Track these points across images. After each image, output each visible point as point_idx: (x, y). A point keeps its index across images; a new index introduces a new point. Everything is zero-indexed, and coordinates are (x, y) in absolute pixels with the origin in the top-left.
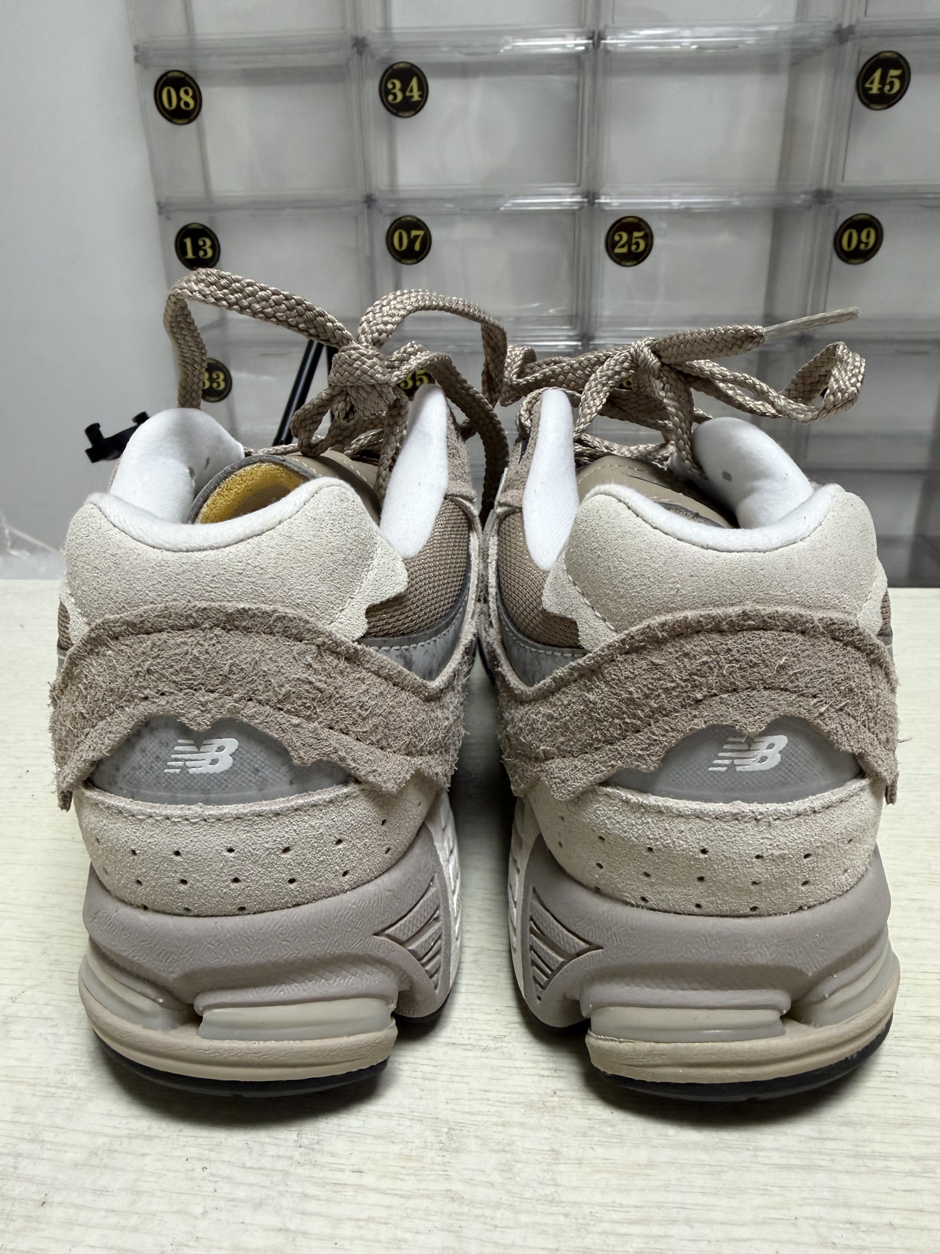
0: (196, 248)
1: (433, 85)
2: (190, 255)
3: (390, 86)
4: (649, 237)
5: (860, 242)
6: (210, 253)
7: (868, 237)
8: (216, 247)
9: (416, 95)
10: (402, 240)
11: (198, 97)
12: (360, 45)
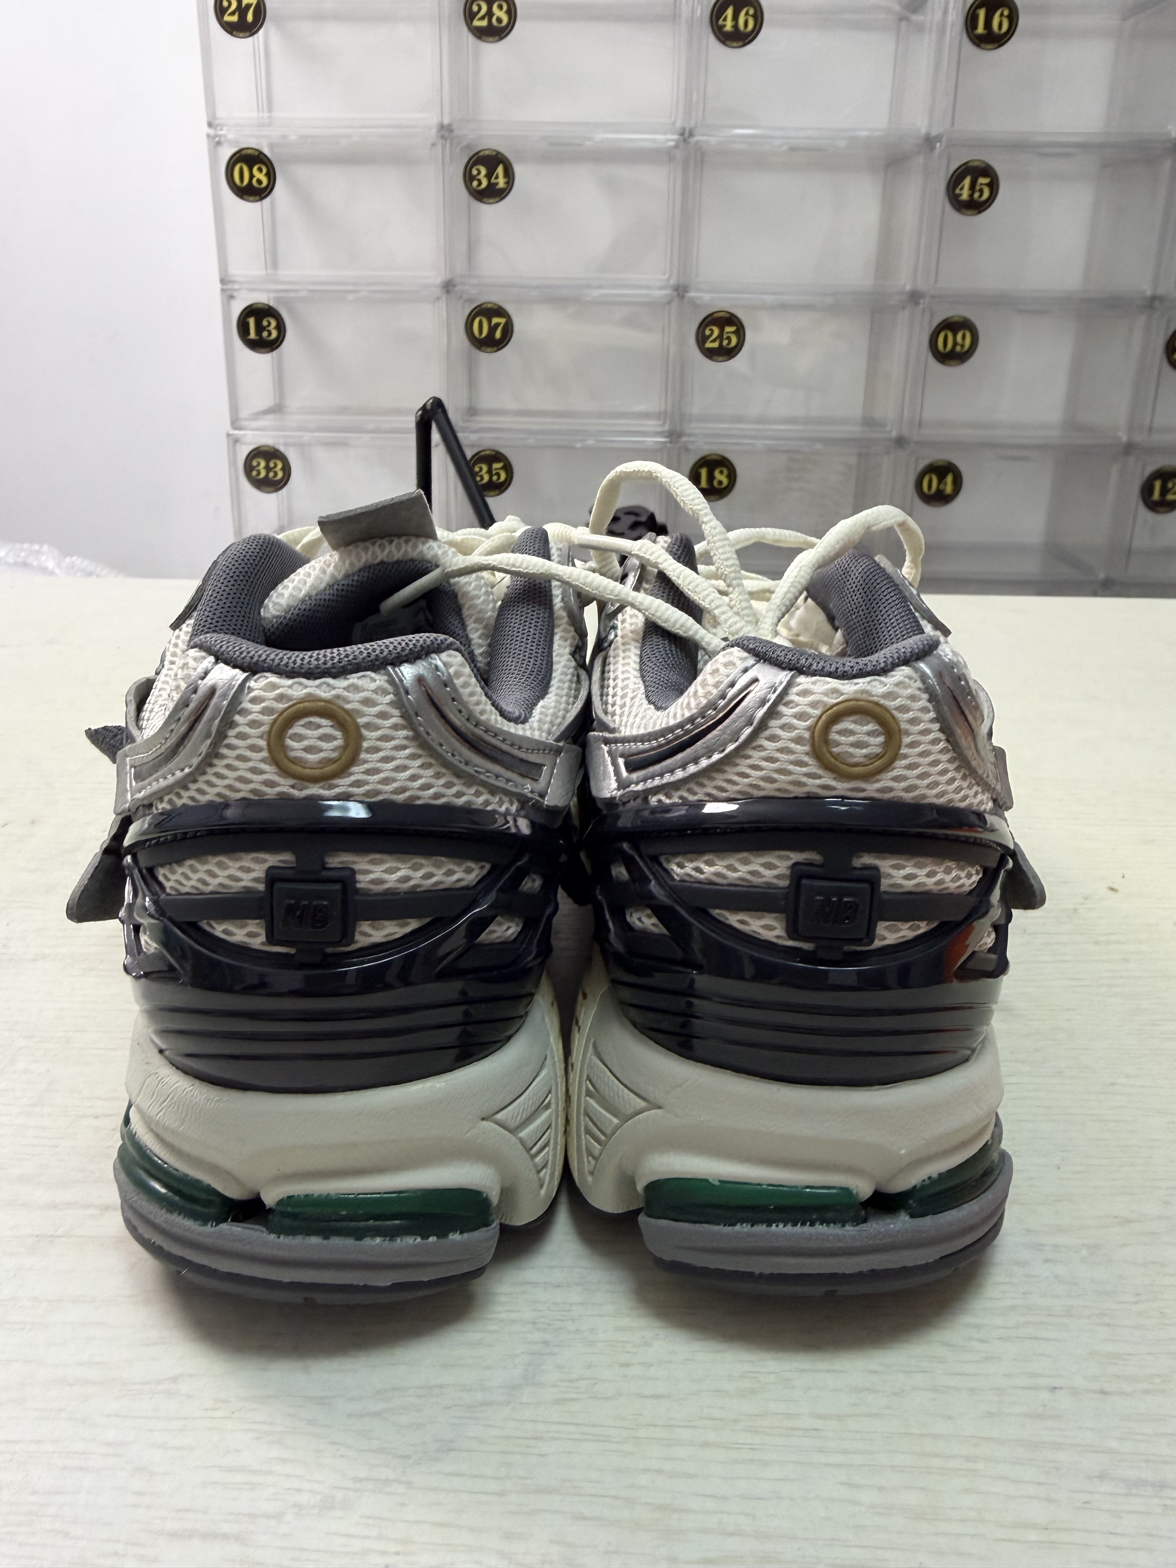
0: (260, 329)
1: (520, 172)
2: (253, 335)
3: (475, 172)
4: (741, 333)
5: (955, 344)
6: (274, 334)
7: (964, 339)
8: (281, 328)
9: (501, 182)
10: (481, 327)
11: (271, 175)
12: (445, 131)
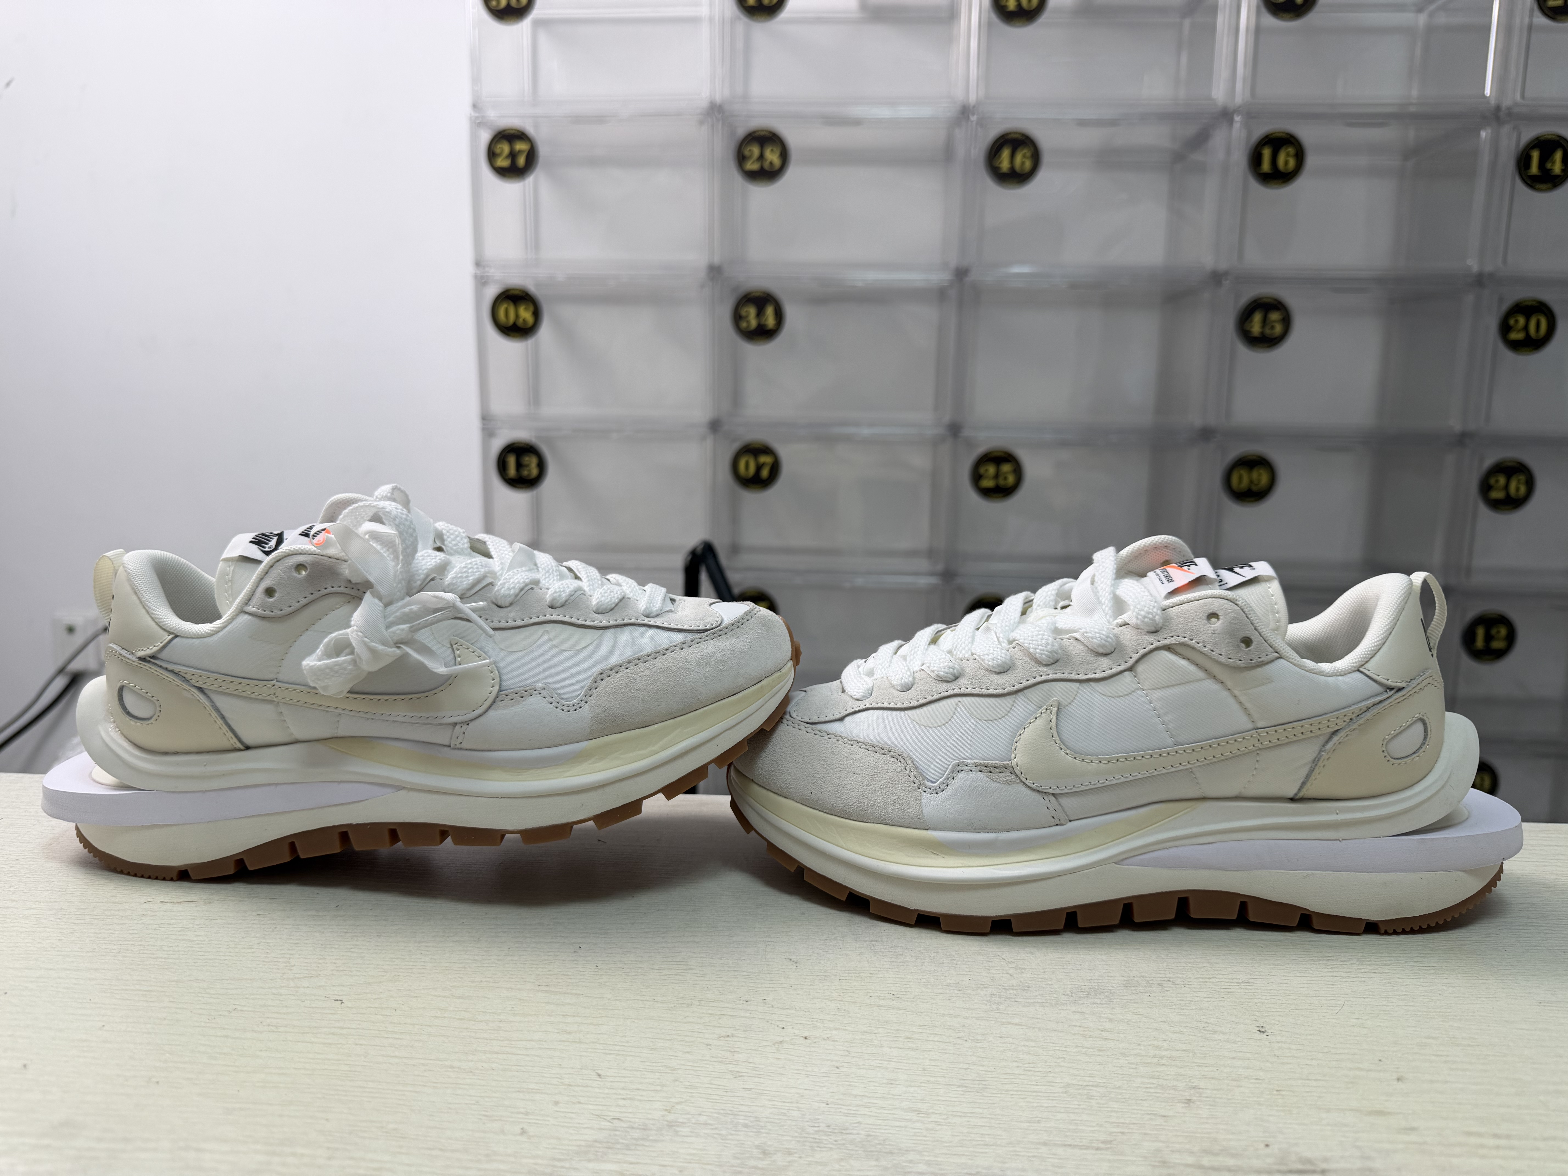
0: (519, 466)
1: (791, 312)
2: (512, 471)
3: (744, 312)
4: (1018, 471)
5: (1251, 482)
6: (535, 472)
7: (1261, 477)
8: (542, 466)
9: (770, 321)
10: (748, 466)
11: (537, 314)
12: (715, 272)
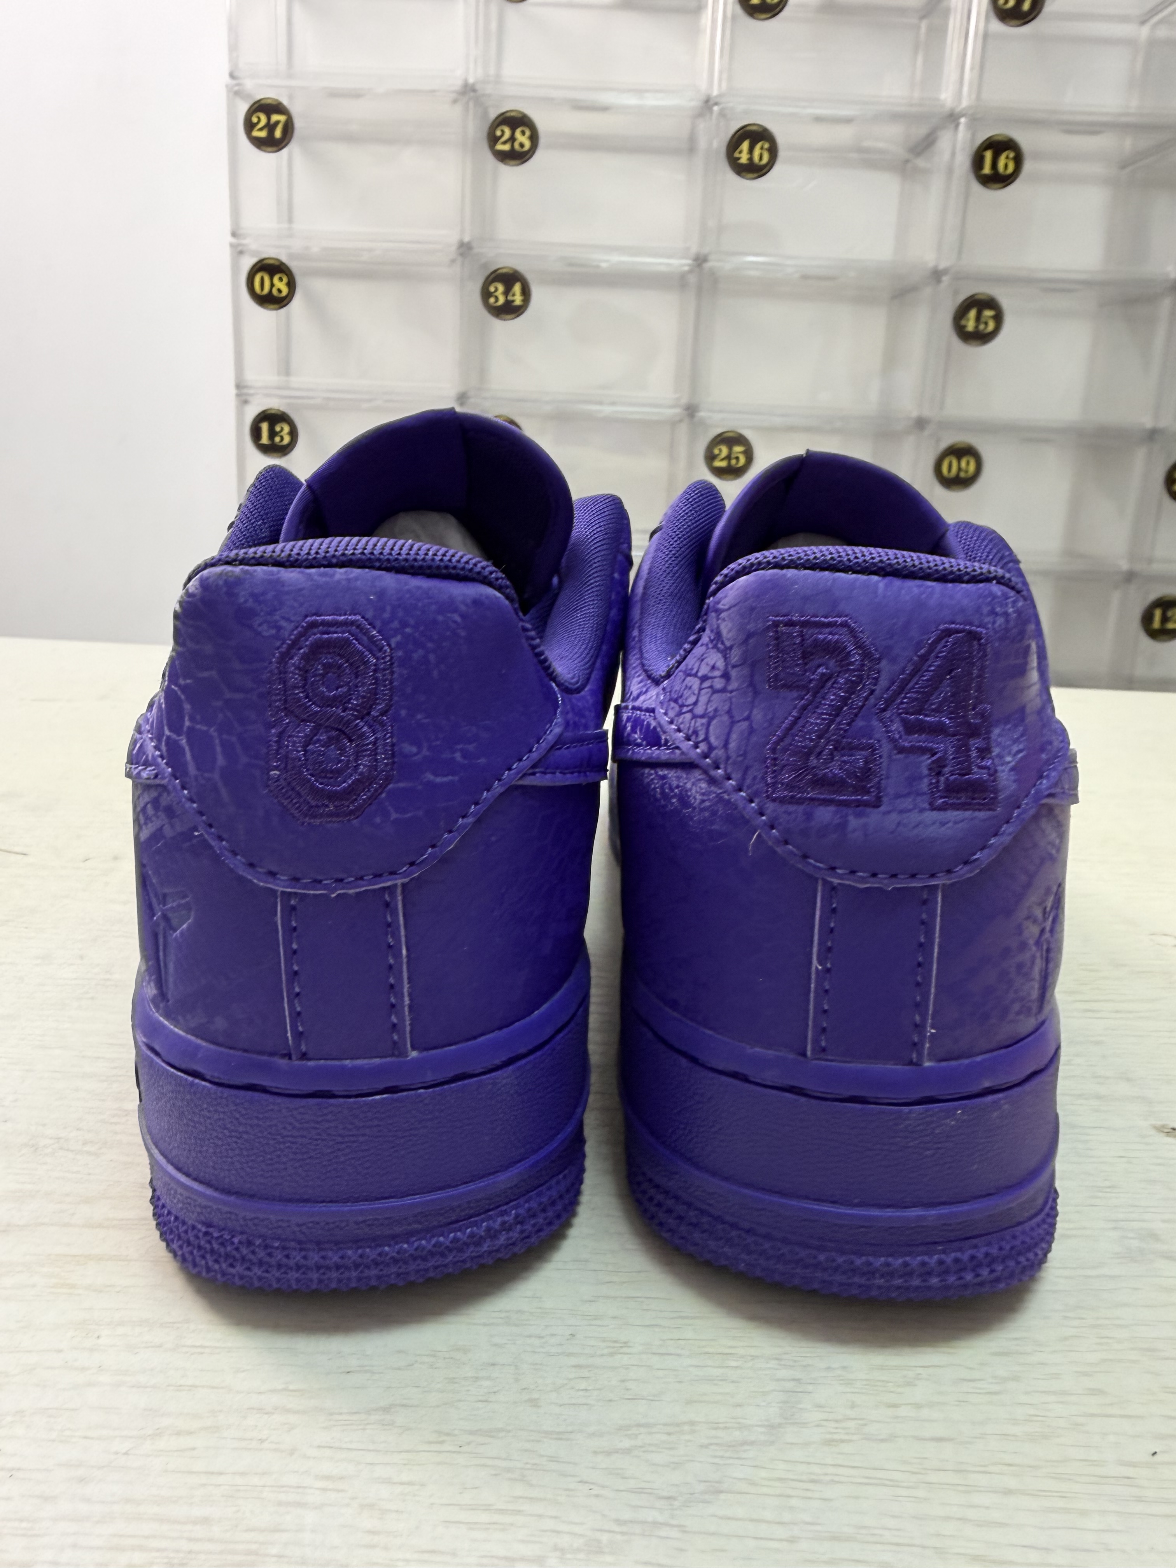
0: (272, 434)
1: (537, 291)
2: (265, 439)
3: (492, 289)
4: (749, 452)
5: (960, 469)
6: (287, 439)
7: (968, 465)
8: (293, 434)
9: (518, 300)
11: (292, 285)
12: (465, 249)
